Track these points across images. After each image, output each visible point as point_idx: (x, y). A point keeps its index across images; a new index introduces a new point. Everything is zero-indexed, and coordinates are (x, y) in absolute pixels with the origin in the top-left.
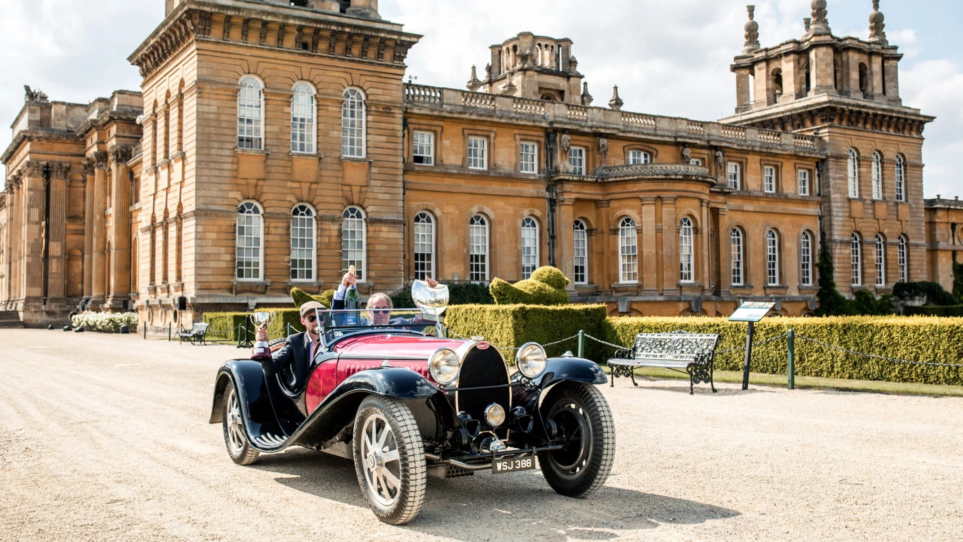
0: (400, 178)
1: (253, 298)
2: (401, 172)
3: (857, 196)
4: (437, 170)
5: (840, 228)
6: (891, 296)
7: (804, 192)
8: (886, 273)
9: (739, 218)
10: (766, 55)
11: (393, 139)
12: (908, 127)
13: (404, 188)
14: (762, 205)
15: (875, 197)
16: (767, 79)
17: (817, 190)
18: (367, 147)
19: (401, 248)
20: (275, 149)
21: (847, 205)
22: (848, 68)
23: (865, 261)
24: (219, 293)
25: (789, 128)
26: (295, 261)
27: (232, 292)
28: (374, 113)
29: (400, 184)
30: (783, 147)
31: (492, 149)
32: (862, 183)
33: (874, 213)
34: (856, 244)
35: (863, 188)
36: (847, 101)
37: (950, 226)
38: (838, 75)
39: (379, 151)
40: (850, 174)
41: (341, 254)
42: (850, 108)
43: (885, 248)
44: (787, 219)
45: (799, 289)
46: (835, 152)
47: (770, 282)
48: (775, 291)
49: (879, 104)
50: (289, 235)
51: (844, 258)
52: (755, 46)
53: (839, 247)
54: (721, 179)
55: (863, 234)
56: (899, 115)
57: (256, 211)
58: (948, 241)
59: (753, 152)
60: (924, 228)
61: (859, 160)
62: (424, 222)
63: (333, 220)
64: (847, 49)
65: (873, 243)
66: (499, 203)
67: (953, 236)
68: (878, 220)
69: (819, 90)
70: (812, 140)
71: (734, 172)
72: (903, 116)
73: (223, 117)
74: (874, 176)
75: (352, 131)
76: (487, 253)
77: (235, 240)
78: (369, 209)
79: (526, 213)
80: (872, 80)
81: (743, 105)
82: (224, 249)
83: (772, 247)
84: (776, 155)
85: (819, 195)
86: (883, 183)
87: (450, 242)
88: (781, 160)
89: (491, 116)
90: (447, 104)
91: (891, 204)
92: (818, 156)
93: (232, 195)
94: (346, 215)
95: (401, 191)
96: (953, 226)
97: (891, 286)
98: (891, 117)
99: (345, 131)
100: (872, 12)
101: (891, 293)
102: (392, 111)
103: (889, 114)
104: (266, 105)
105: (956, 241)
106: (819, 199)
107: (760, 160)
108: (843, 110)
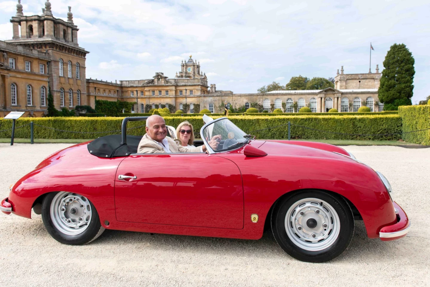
3: (62, 76)
5: (56, 86)
6: (74, 110)
7: (42, 72)
8: (73, 102)
9: (14, 80)
10: (26, 19)
12: (80, 54)
14: (25, 76)
15: (69, 76)
16: (27, 28)
17: (47, 72)
21: (59, 78)
22: (59, 30)
23: (65, 98)
25: (36, 48)
30: (34, 55)
32: (65, 71)
33: (69, 82)
34: (62, 92)
35: (65, 73)
36: (59, 42)
37: (94, 88)
38: (56, 32)
40: (60, 68)
42: (60, 44)
43: (73, 94)
44: (35, 82)
45: (41, 107)
46: (54, 59)
47: (28, 104)
48: (31, 108)
49: (70, 45)
51: (58, 97)
52: (21, 14)
53: (56, 93)
54: (6, 64)
55: (65, 89)
56: (78, 50)
58: (93, 93)
59: (20, 55)
60: (86, 88)
61: (63, 63)
64: (59, 23)
65: (68, 92)
67: (95, 91)
68: (70, 84)
69: (48, 36)
70: (45, 54)
71: (12, 62)
72: (79, 50)
74: (69, 69)
80: (68, 36)
81: (15, 37)
83: (29, 91)
84: (30, 57)
85: (48, 74)
86: (72, 72)
88: (32, 60)
91: (75, 79)
92: (47, 60)
96: (95, 88)
97: (75, 107)
98: (75, 50)
100: (68, 12)
101: (75, 109)
103: (74, 49)
105: (96, 93)
106: (48, 75)
107: (24, 59)
108: (57, 45)
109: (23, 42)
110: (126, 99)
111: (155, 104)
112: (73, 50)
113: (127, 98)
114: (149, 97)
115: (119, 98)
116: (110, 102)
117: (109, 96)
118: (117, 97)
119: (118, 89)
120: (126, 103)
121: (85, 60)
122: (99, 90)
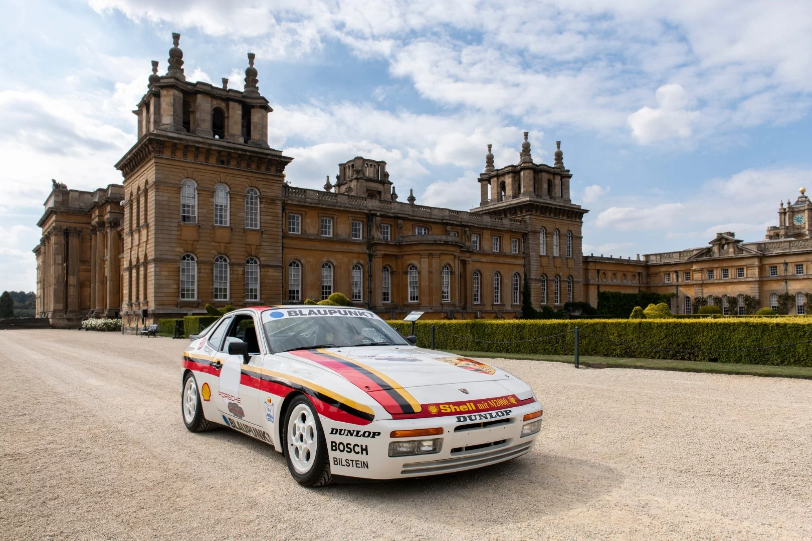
0: (280, 241)
1: (191, 310)
2: (280, 237)
3: (545, 254)
4: (302, 237)
5: (535, 272)
7: (516, 252)
8: (560, 297)
9: (478, 266)
10: (497, 173)
11: (276, 218)
12: (574, 215)
13: (282, 247)
14: (491, 259)
15: (555, 255)
16: (497, 187)
17: (523, 250)
18: (260, 223)
19: (281, 281)
20: (204, 223)
21: (539, 259)
22: (541, 182)
23: (549, 290)
24: (170, 307)
25: (509, 215)
26: (216, 289)
27: (177, 307)
28: (265, 203)
29: (281, 245)
30: (504, 226)
31: (335, 225)
32: (548, 247)
33: (554, 264)
34: (544, 281)
35: (548, 249)
36: (540, 200)
37: (596, 271)
38: (536, 186)
39: (268, 225)
40: (541, 242)
41: (244, 285)
42: (541, 204)
43: (560, 283)
44: (506, 267)
45: (512, 306)
46: (533, 229)
47: (495, 302)
48: (499, 307)
49: (558, 203)
50: (213, 273)
51: (537, 289)
52: (492, 168)
53: (534, 282)
54: (467, 244)
55: (548, 275)
56: (569, 209)
57: (193, 259)
58: (595, 279)
59: (487, 229)
60: (582, 272)
61: (546, 234)
62: (295, 266)
63: (240, 265)
64: (541, 171)
65: (553, 280)
66: (339, 256)
67: (598, 277)
68: (556, 267)
69: (525, 194)
70: (520, 222)
71: (476, 240)
72: (571, 209)
73: (172, 204)
74: (555, 243)
75: (252, 213)
76: (332, 285)
77: (179, 276)
78: (262, 259)
79: (355, 262)
80: (555, 189)
81: (484, 202)
82: (172, 281)
83: (497, 282)
84: (499, 231)
85: (524, 253)
86: (560, 247)
87: (310, 278)
88: (503, 233)
89: (335, 206)
90: (308, 198)
91: (563, 259)
92: (524, 231)
93: (177, 249)
94: (248, 262)
95: (281, 248)
96: (598, 271)
97: (563, 304)
98: (565, 210)
99: (247, 213)
100: (556, 150)
101: (563, 308)
102: (276, 202)
103: (564, 208)
104: (198, 197)
105: (600, 280)
106: (524, 255)
107: (491, 233)
108: (537, 206)
109: (492, 209)
110: (656, 288)
111: (714, 296)
112: (562, 211)
113: (657, 286)
114: (701, 282)
115: (642, 287)
116: (624, 294)
117: (623, 284)
118: (639, 285)
119: (640, 270)
120: (655, 296)
121: (581, 225)
122: (604, 273)
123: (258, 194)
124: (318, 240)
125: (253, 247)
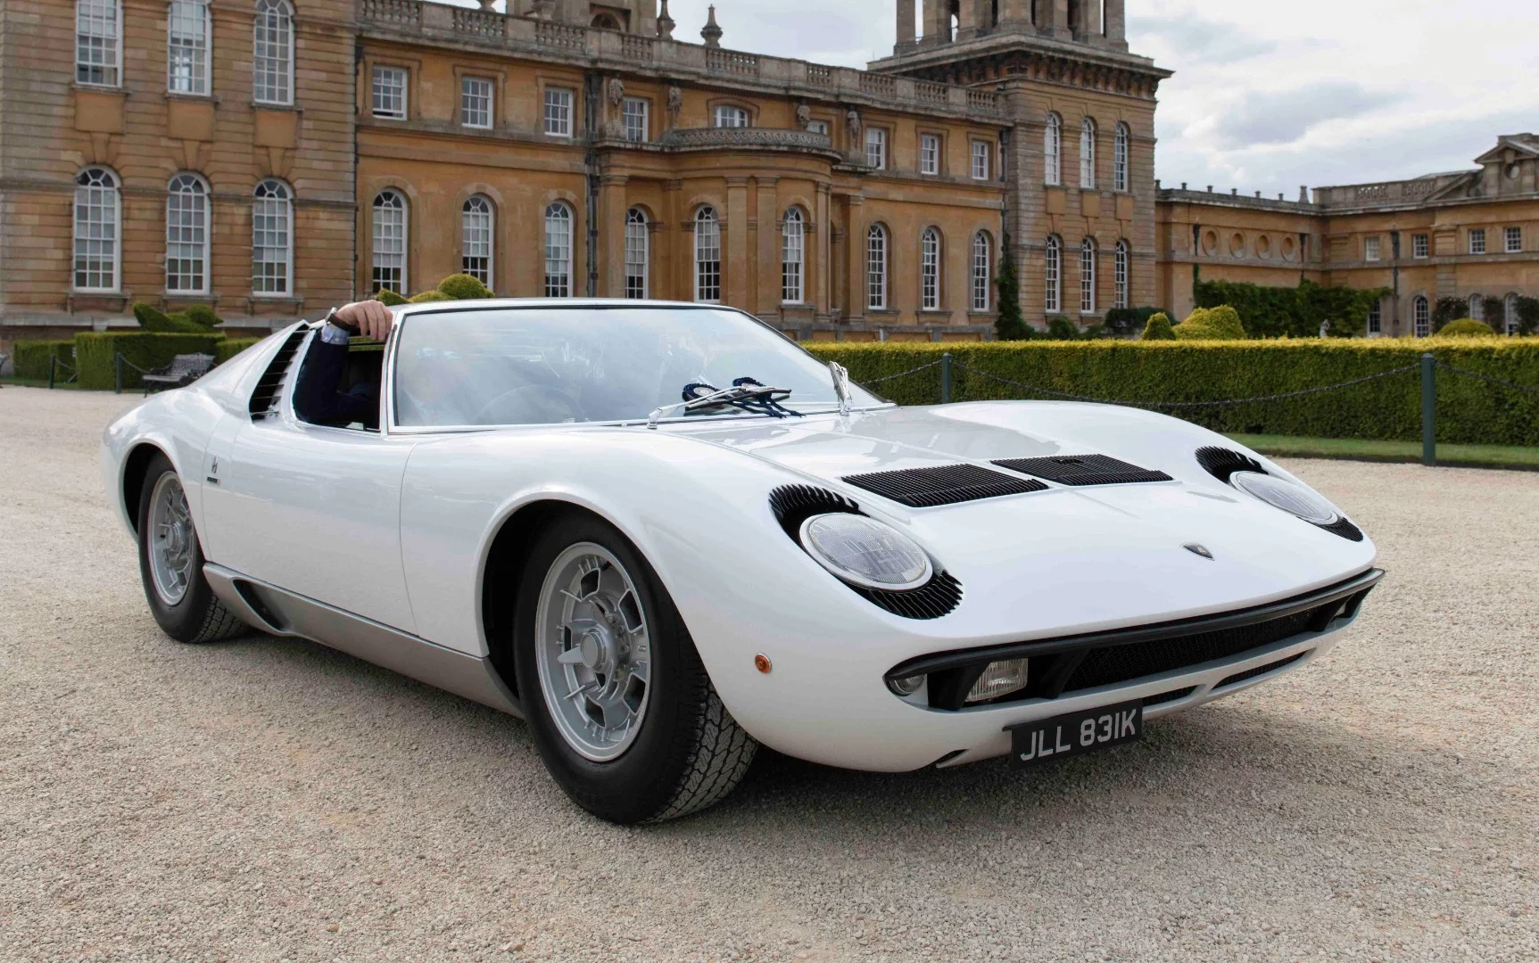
0: (350, 138)
1: (102, 319)
2: (351, 129)
3: (1057, 183)
4: (410, 127)
5: (1031, 228)
6: (1102, 328)
7: (982, 175)
8: (1097, 294)
9: (881, 211)
11: (340, 78)
12: (1135, 84)
13: (356, 152)
14: (917, 193)
15: (1084, 184)
17: (1000, 172)
18: (296, 89)
19: (351, 245)
20: (139, 87)
21: (1042, 195)
23: (1066, 277)
24: (43, 310)
25: (965, 80)
26: (173, 262)
27: (65, 309)
28: (308, 36)
29: (351, 147)
30: (952, 108)
31: (500, 98)
32: (1066, 164)
33: (1081, 208)
34: (1055, 251)
35: (1066, 171)
36: (1047, 43)
37: (1191, 228)
39: (316, 95)
40: (1049, 149)
41: (250, 254)
42: (1050, 54)
43: (1097, 258)
44: (952, 213)
45: (970, 316)
46: (1027, 118)
47: (926, 305)
48: (934, 318)
49: (1094, 50)
50: (164, 220)
51: (1035, 272)
53: (1027, 255)
54: (853, 153)
55: (1064, 238)
56: (1122, 67)
57: (108, 182)
58: (1187, 249)
59: (906, 114)
60: (1153, 231)
61: (1062, 131)
62: (389, 205)
63: (238, 200)
65: (1079, 251)
66: (511, 180)
67: (1196, 243)
68: (1087, 217)
69: (1009, 25)
70: (994, 99)
71: (877, 142)
72: (1128, 68)
73: (50, 33)
74: (1084, 154)
75: (272, 63)
76: (491, 256)
77: (71, 226)
78: (298, 184)
79: (553, 195)
80: (1088, 14)
82: (51, 240)
83: (931, 254)
84: (939, 120)
85: (1002, 179)
86: (1096, 165)
87: (431, 237)
88: (946, 126)
89: (499, 48)
90: (428, 26)
91: (1106, 195)
92: (1001, 123)
93: (66, 156)
94: (261, 192)
95: (352, 157)
96: (1196, 228)
97: (1103, 313)
98: (1110, 70)
99: (260, 63)
101: (1102, 323)
102: (339, 34)
103: (1107, 64)
104: (125, 16)
105: (1200, 251)
106: (1003, 185)
107: (916, 126)
108: (1039, 56)
109: (924, 61)
110: (1345, 274)
111: (1485, 295)
112: (1104, 70)
113: (1349, 270)
114: (1453, 260)
115: (1308, 271)
116: (1263, 290)
117: (1260, 263)
118: (1300, 266)
119: (1303, 227)
120: (1341, 294)
121: (1154, 110)
122: (1211, 234)
123: (291, 12)
124: (453, 136)
125: (276, 154)
